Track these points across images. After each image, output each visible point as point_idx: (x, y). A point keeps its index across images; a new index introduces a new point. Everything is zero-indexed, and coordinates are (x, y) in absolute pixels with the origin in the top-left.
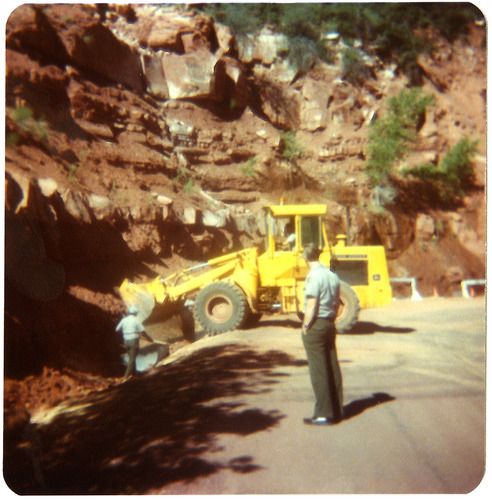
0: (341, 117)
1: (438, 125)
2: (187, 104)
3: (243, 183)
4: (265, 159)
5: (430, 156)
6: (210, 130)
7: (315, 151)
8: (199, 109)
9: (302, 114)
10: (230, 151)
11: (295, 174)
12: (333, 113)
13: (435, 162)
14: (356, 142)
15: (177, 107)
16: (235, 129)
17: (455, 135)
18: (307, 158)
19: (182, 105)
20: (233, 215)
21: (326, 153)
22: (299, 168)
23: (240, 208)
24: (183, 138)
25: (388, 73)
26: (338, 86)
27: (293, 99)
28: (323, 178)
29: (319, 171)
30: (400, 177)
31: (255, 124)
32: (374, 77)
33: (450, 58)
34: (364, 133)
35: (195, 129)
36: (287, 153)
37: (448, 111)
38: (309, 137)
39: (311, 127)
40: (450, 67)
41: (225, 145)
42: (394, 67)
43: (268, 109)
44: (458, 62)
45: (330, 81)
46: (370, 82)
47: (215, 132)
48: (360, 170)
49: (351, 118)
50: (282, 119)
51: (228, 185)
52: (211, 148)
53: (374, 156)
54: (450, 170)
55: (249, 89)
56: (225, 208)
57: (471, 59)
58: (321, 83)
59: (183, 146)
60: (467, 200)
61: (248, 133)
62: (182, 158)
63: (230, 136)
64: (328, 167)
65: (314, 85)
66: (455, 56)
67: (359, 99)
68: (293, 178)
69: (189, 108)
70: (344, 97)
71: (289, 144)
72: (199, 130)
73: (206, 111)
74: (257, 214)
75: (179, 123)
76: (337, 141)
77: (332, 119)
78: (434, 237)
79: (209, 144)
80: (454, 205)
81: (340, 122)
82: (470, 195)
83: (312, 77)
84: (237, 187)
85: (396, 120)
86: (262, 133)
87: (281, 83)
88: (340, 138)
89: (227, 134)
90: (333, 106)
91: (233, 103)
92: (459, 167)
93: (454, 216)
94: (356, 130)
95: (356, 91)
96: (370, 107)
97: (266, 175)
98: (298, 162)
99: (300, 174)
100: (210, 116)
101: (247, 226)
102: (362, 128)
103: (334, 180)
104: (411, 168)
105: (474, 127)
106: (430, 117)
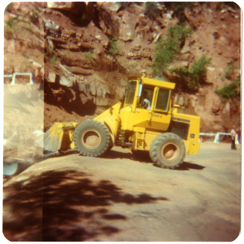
0: (141, 36)
1: (191, 48)
2: (57, 12)
3: (85, 64)
4: (99, 52)
5: (185, 64)
6: (69, 30)
7: (126, 52)
8: (64, 17)
9: (121, 31)
10: (79, 44)
11: (114, 63)
12: (138, 33)
13: (187, 67)
14: (148, 50)
15: (51, 13)
16: (83, 32)
17: (198, 54)
18: (121, 55)
19: (54, 12)
20: (78, 81)
21: (132, 54)
22: (116, 60)
23: (82, 78)
24: (53, 32)
25: (169, 15)
26: (142, 18)
27: (117, 21)
28: (128, 68)
29: (127, 64)
30: (169, 73)
31: (95, 31)
32: (161, 16)
33: (200, 13)
34: (153, 46)
35: (60, 27)
36: (111, 50)
37: (196, 41)
38: (123, 44)
39: (125, 39)
40: (199, 17)
41: (77, 40)
42: (172, 12)
43: (102, 25)
44: (204, 16)
45: (137, 15)
46: (159, 19)
47: (72, 31)
48: (149, 66)
49: (147, 37)
50: (109, 32)
51: (77, 63)
52: (69, 40)
53: (157, 59)
54: (195, 72)
55: (94, 11)
56: (73, 76)
57: (210, 15)
58: (133, 15)
59: (52, 36)
60: (201, 89)
61: (91, 36)
62: (51, 43)
63: (80, 35)
64: (132, 62)
65: (129, 15)
66: (202, 12)
67: (152, 27)
68: (113, 65)
69: (58, 15)
70: (145, 25)
71: (113, 45)
72: (63, 29)
73: (68, 18)
74: (91, 82)
75: (51, 22)
76: (138, 48)
77: (137, 36)
78: (183, 107)
79: (68, 38)
80: (194, 91)
81: (141, 38)
82: (202, 87)
83: (128, 11)
84: (81, 65)
85: (171, 41)
86: (98, 37)
87: (111, 11)
88: (140, 47)
89: (79, 34)
90: (138, 29)
91: (84, 17)
92: (200, 71)
93: (194, 97)
94: (149, 44)
95: (151, 22)
96: (157, 32)
97: (98, 61)
98: (116, 57)
99: (117, 63)
100: (70, 22)
101: (85, 89)
102: (152, 44)
103: (135, 70)
104: (175, 69)
105: (208, 51)
106: (187, 43)
